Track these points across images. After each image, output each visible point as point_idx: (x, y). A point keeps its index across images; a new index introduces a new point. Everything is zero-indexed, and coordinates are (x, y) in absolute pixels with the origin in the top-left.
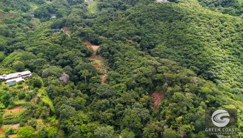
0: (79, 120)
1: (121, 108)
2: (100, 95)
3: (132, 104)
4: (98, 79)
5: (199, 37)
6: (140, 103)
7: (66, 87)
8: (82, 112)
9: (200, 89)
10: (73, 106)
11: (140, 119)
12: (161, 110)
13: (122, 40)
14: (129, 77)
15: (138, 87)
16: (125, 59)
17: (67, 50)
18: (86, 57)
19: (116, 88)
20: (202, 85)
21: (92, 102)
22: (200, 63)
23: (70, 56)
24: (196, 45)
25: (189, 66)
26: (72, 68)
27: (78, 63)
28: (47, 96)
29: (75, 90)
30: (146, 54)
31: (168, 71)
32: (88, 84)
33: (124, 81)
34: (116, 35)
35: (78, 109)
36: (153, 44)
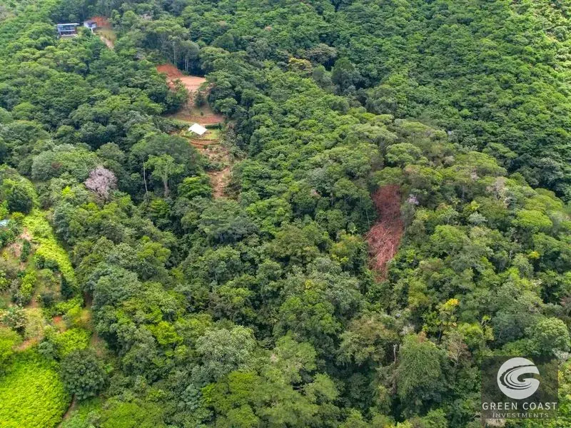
0: (149, 311)
1: (276, 272)
2: (212, 233)
3: (309, 259)
4: (204, 183)
5: (521, 48)
6: (332, 259)
7: (105, 211)
8: (158, 285)
9: (515, 216)
10: (132, 269)
11: (331, 307)
12: (394, 278)
13: (277, 59)
14: (296, 178)
15: (326, 209)
16: (286, 119)
17: (105, 92)
18: (164, 114)
19: (259, 212)
20: (521, 203)
21: (186, 254)
22: (519, 133)
23: (115, 111)
24: (509, 75)
25: (485, 143)
26: (123, 149)
27: (141, 135)
28: (51, 237)
29: (135, 219)
30: (351, 105)
31: (418, 158)
32: (174, 198)
33: (284, 192)
34: (259, 42)
35: (146, 275)
36: (374, 73)
